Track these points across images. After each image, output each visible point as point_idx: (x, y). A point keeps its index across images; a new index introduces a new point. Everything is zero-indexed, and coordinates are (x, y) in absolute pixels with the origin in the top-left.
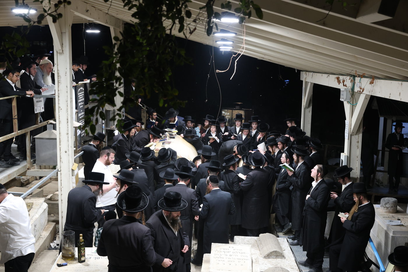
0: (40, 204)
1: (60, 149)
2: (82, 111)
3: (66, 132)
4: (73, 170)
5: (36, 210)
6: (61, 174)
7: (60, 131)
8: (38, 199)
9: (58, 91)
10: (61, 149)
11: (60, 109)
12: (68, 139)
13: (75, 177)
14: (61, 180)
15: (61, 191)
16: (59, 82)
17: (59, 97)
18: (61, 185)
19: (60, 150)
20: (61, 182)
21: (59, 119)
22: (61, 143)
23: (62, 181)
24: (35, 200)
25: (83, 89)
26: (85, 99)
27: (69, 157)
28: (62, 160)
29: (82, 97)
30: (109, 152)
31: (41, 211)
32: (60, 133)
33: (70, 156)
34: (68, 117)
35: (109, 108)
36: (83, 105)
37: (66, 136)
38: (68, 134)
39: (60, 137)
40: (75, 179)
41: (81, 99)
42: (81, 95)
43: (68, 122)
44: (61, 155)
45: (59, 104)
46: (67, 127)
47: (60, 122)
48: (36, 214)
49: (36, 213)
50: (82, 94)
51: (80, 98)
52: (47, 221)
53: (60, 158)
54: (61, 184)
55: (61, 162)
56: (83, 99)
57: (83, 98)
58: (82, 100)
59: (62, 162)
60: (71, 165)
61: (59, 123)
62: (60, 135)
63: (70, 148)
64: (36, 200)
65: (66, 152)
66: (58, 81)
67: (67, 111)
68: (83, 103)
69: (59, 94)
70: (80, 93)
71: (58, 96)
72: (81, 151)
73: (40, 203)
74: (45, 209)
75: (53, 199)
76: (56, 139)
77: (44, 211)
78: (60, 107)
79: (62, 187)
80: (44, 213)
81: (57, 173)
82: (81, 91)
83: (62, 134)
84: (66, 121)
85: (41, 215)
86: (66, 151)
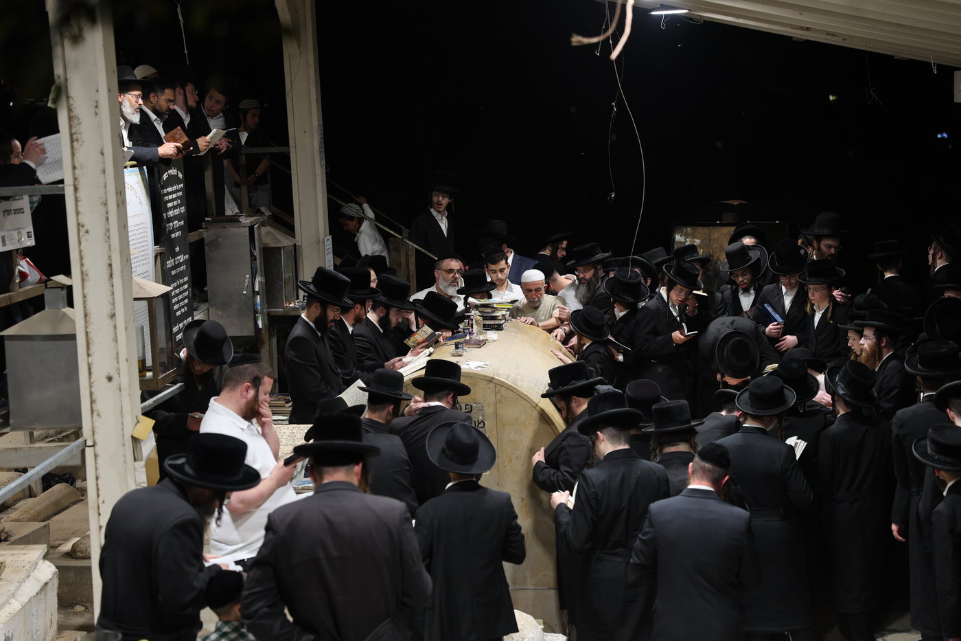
0: (27, 567)
1: (90, 369)
2: (177, 249)
3: (107, 310)
4: (135, 440)
5: (12, 588)
6: (96, 456)
7: (85, 307)
8: (22, 549)
9: (74, 168)
10: (92, 370)
11: (82, 231)
12: (116, 333)
13: (143, 463)
14: (97, 478)
15: (99, 514)
16: (75, 137)
17: (76, 189)
18: (98, 495)
19: (90, 373)
20: (97, 485)
21: (82, 265)
22: (92, 348)
23: (99, 482)
24: (12, 555)
25: (180, 175)
26: (187, 209)
27: (121, 396)
28: (96, 406)
29: (175, 203)
30: (261, 375)
31: (30, 589)
32: (86, 315)
33: (125, 393)
34: (113, 258)
35: (276, 238)
36: (180, 228)
37: (108, 323)
38: (113, 316)
39: (86, 327)
40: (144, 469)
41: (174, 207)
42: (174, 196)
43: (111, 276)
44: (93, 390)
45: (78, 213)
46: (109, 293)
47: (87, 275)
48: (13, 601)
49: (13, 595)
50: (176, 191)
51: (170, 205)
52: (55, 626)
53: (92, 402)
54: (98, 489)
55: (95, 414)
56: (183, 210)
57: (180, 206)
58: (177, 212)
59: (98, 415)
60: (129, 421)
61: (83, 280)
62: (86, 322)
63: (123, 366)
64: (15, 552)
65: (110, 379)
66: (71, 135)
67: (109, 237)
68: (182, 223)
69: (75, 179)
70: (170, 189)
71: (72, 188)
72: (174, 383)
73: (29, 562)
74: (46, 584)
75: (81, 552)
76: (73, 337)
77: (42, 590)
78: (83, 226)
79: (101, 500)
80: (42, 596)
81: (83, 452)
82: (173, 180)
83: (93, 318)
84: (105, 271)
85: (29, 601)
86: (111, 375)
